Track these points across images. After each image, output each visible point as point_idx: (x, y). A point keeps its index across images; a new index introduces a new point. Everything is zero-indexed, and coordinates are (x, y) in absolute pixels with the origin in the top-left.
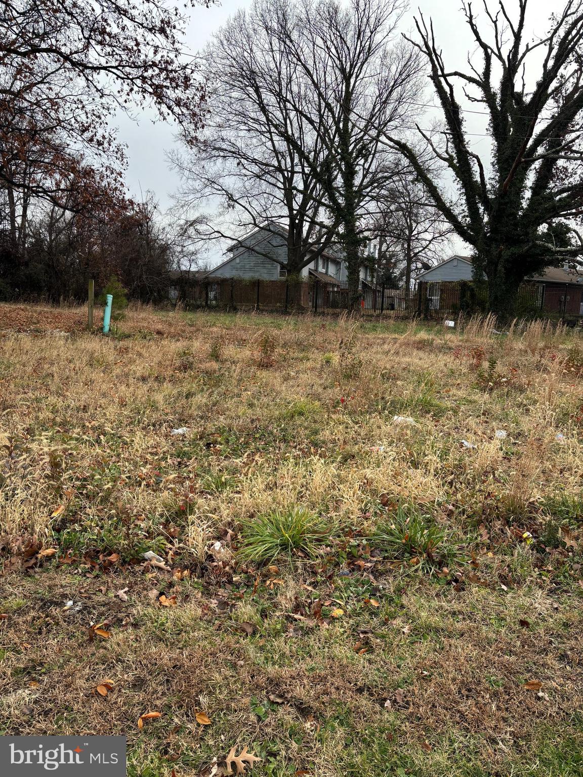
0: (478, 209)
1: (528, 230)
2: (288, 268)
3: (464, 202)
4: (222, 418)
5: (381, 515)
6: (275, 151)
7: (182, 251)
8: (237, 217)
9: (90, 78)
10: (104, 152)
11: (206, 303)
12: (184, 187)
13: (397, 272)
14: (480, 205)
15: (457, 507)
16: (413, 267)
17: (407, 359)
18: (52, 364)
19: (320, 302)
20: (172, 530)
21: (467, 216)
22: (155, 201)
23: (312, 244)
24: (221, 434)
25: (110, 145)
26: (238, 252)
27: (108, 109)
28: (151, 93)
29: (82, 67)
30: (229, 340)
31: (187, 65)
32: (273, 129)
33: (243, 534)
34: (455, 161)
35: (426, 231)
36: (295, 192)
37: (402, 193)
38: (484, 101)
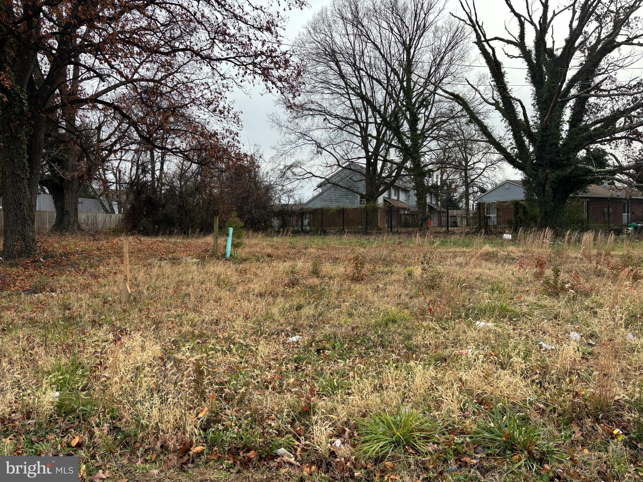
0: (524, 141)
1: (570, 156)
2: (367, 198)
3: (511, 136)
4: (327, 326)
5: (480, 414)
6: (353, 107)
7: (282, 190)
8: (325, 161)
9: (215, 67)
10: (225, 118)
11: (302, 228)
12: (283, 140)
13: (456, 196)
14: (525, 138)
15: (547, 406)
16: (471, 191)
17: (478, 270)
18: (188, 286)
19: (394, 223)
20: (298, 429)
21: (515, 148)
22: (260, 152)
23: (385, 178)
24: (328, 341)
25: (229, 113)
26: (326, 187)
27: (227, 87)
28: (259, 74)
29: (209, 59)
30: (325, 259)
31: (287, 51)
32: (351, 91)
33: (359, 432)
34: (501, 105)
35: (480, 161)
36: (370, 138)
37: (457, 133)
38: (521, 57)
